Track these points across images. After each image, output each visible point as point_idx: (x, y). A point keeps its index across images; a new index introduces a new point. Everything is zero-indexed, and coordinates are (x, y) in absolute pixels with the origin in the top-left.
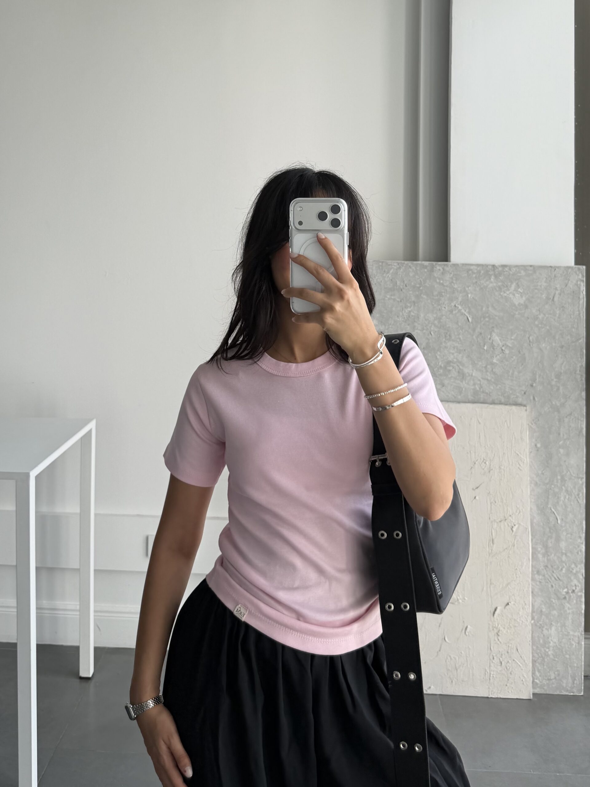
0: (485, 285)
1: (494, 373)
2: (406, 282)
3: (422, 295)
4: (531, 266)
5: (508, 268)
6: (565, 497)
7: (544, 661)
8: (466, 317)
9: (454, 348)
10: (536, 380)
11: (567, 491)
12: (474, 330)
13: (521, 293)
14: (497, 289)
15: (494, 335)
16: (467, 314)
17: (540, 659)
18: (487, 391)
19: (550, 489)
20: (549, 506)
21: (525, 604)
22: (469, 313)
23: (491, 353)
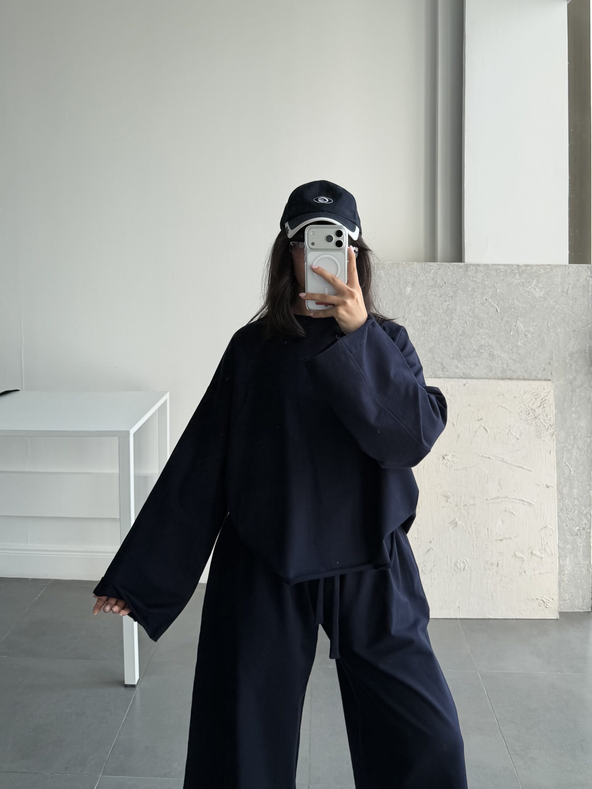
0: (512, 281)
1: (519, 354)
2: (445, 280)
3: (458, 291)
4: (549, 265)
5: (530, 267)
6: (577, 453)
8: (495, 308)
9: (485, 334)
10: (553, 358)
11: (578, 447)
12: (502, 320)
13: (541, 288)
14: (521, 285)
15: (518, 322)
16: (496, 306)
18: (513, 369)
19: (565, 446)
20: (564, 461)
22: (498, 305)
23: (516, 337)
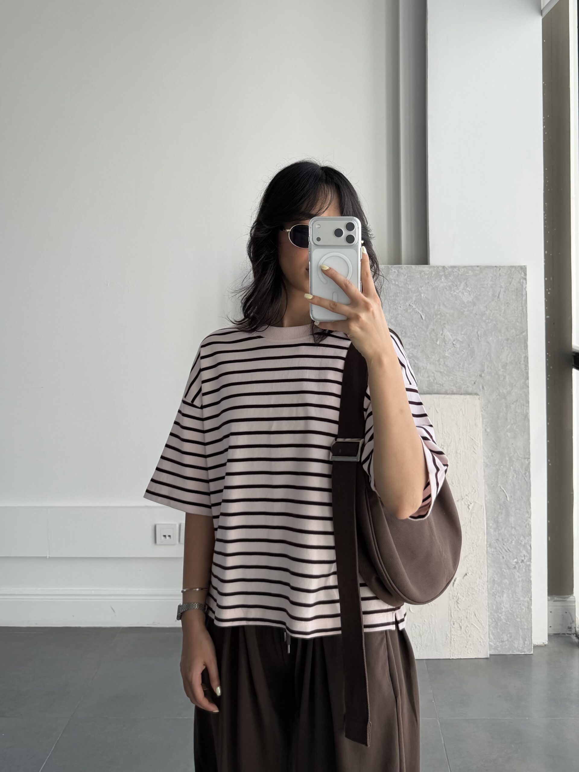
0: (437, 285)
1: (447, 366)
4: (478, 266)
5: (457, 268)
6: (513, 476)
7: (498, 625)
8: (419, 316)
9: (409, 344)
10: (485, 370)
11: (515, 470)
12: (427, 327)
13: (470, 292)
14: (448, 289)
15: (445, 330)
16: (420, 313)
17: (493, 623)
18: (440, 382)
19: (500, 469)
20: (499, 485)
21: (482, 574)
22: (422, 311)
23: (443, 347)
